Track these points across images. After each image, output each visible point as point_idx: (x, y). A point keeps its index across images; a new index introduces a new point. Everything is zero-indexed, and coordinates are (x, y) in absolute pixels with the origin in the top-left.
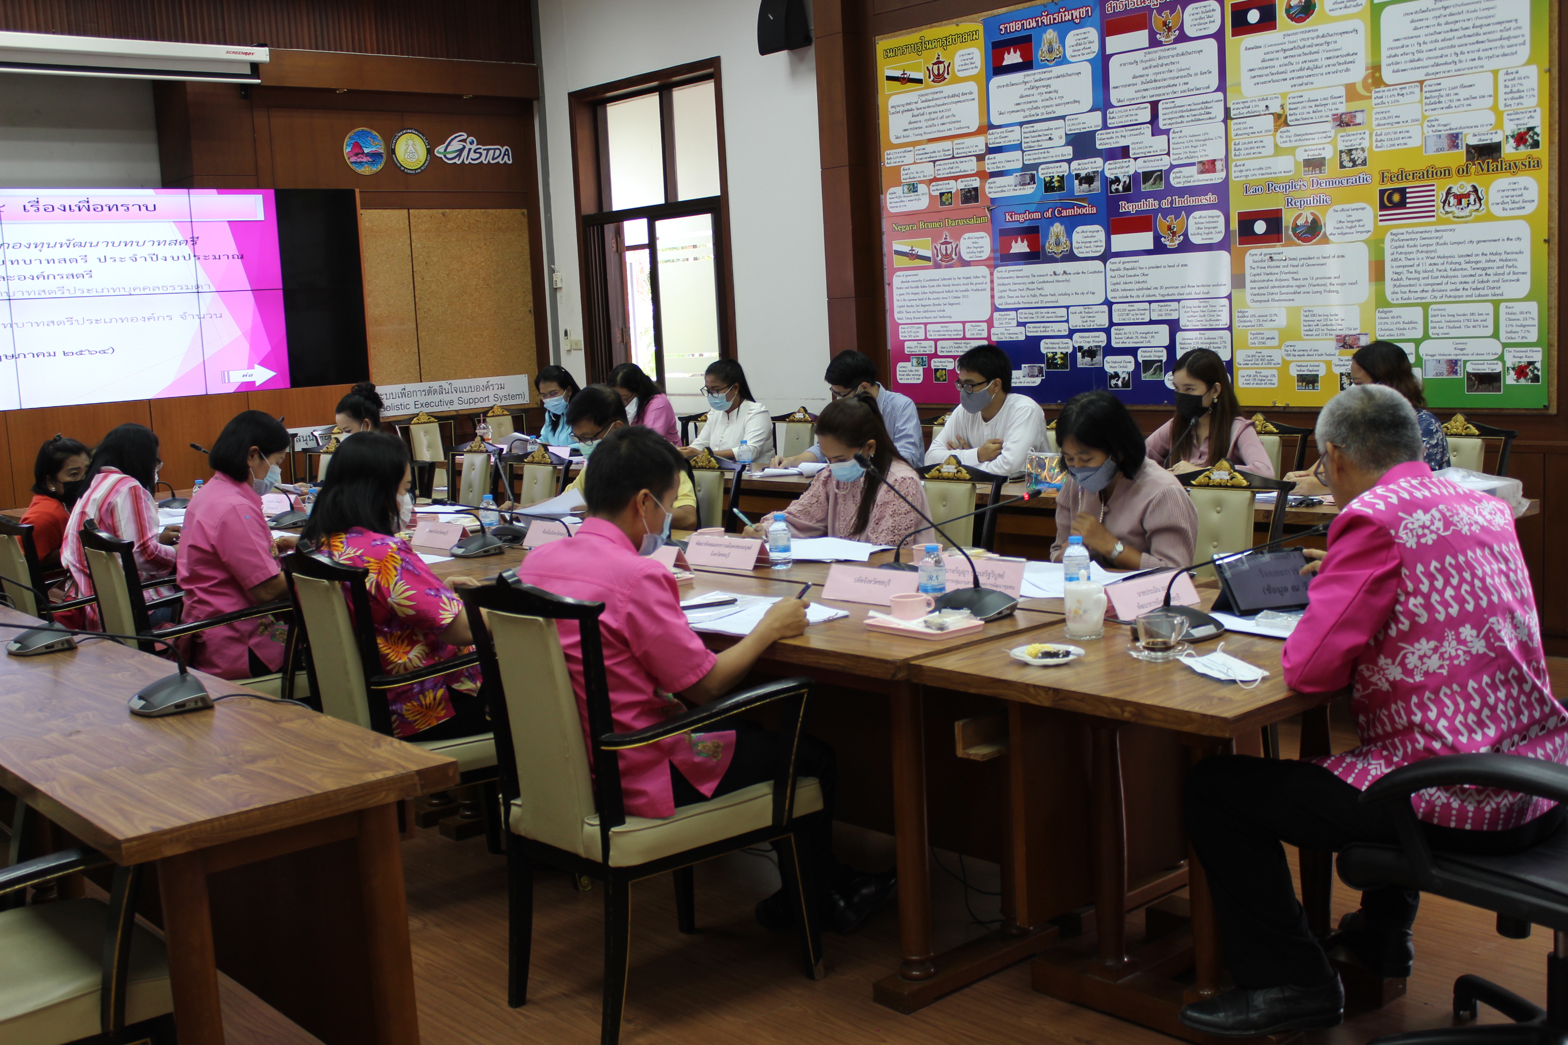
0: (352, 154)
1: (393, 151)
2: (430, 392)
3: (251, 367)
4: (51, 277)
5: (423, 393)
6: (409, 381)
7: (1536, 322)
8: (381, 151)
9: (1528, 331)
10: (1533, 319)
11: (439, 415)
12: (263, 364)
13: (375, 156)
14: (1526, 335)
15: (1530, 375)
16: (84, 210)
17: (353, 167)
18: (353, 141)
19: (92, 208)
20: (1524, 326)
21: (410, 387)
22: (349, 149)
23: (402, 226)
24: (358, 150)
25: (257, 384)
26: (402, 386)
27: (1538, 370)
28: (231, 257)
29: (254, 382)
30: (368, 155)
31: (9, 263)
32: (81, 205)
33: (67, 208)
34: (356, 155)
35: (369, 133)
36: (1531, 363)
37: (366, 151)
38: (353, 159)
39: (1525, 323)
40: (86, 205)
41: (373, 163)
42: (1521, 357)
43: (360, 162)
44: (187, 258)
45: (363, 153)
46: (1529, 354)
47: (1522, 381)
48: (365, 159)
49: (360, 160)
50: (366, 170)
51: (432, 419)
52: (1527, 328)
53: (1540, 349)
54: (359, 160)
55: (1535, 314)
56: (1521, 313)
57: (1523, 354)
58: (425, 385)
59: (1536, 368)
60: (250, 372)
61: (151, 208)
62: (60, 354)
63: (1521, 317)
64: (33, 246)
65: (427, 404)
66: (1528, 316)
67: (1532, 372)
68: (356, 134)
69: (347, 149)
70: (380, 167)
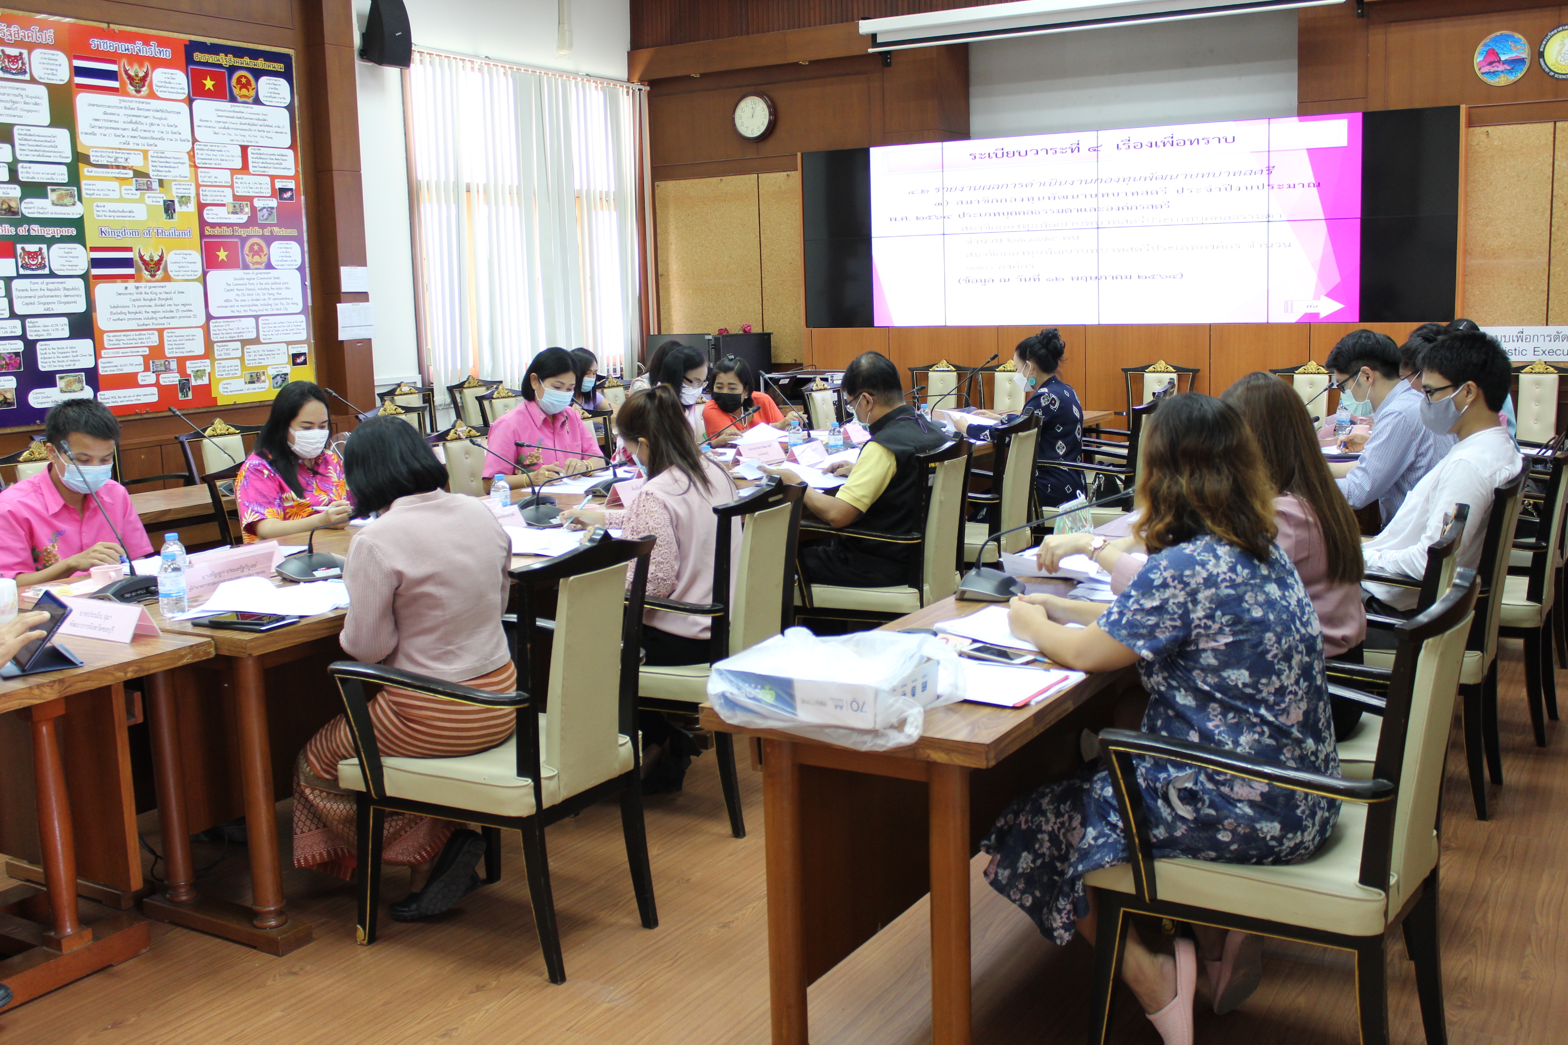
0: (1484, 64)
1: (1541, 55)
2: (1556, 338)
3: (1317, 297)
4: (1134, 208)
5: (1548, 339)
6: (1531, 323)
8: (1523, 56)
11: (1561, 365)
12: (1330, 295)
13: (1516, 62)
16: (1168, 145)
17: (1486, 79)
18: (1487, 49)
19: (1175, 144)
21: (1529, 330)
22: (1481, 58)
23: (1543, 142)
24: (1492, 57)
25: (1322, 316)
26: (1520, 328)
28: (1306, 186)
29: (1318, 314)
30: (1506, 62)
31: (1100, 196)
32: (1166, 141)
33: (1154, 145)
34: (1490, 64)
35: (1509, 36)
37: (1503, 58)
38: (1484, 70)
40: (1170, 140)
41: (1510, 71)
43: (1494, 72)
44: (1261, 187)
45: (1499, 61)
48: (1501, 68)
49: (1496, 69)
50: (1502, 80)
51: (1552, 369)
54: (1492, 70)
58: (1552, 330)
60: (1316, 303)
61: (1230, 140)
62: (1135, 277)
64: (1121, 180)
65: (1551, 352)
68: (1495, 40)
69: (1478, 58)
70: (1520, 75)
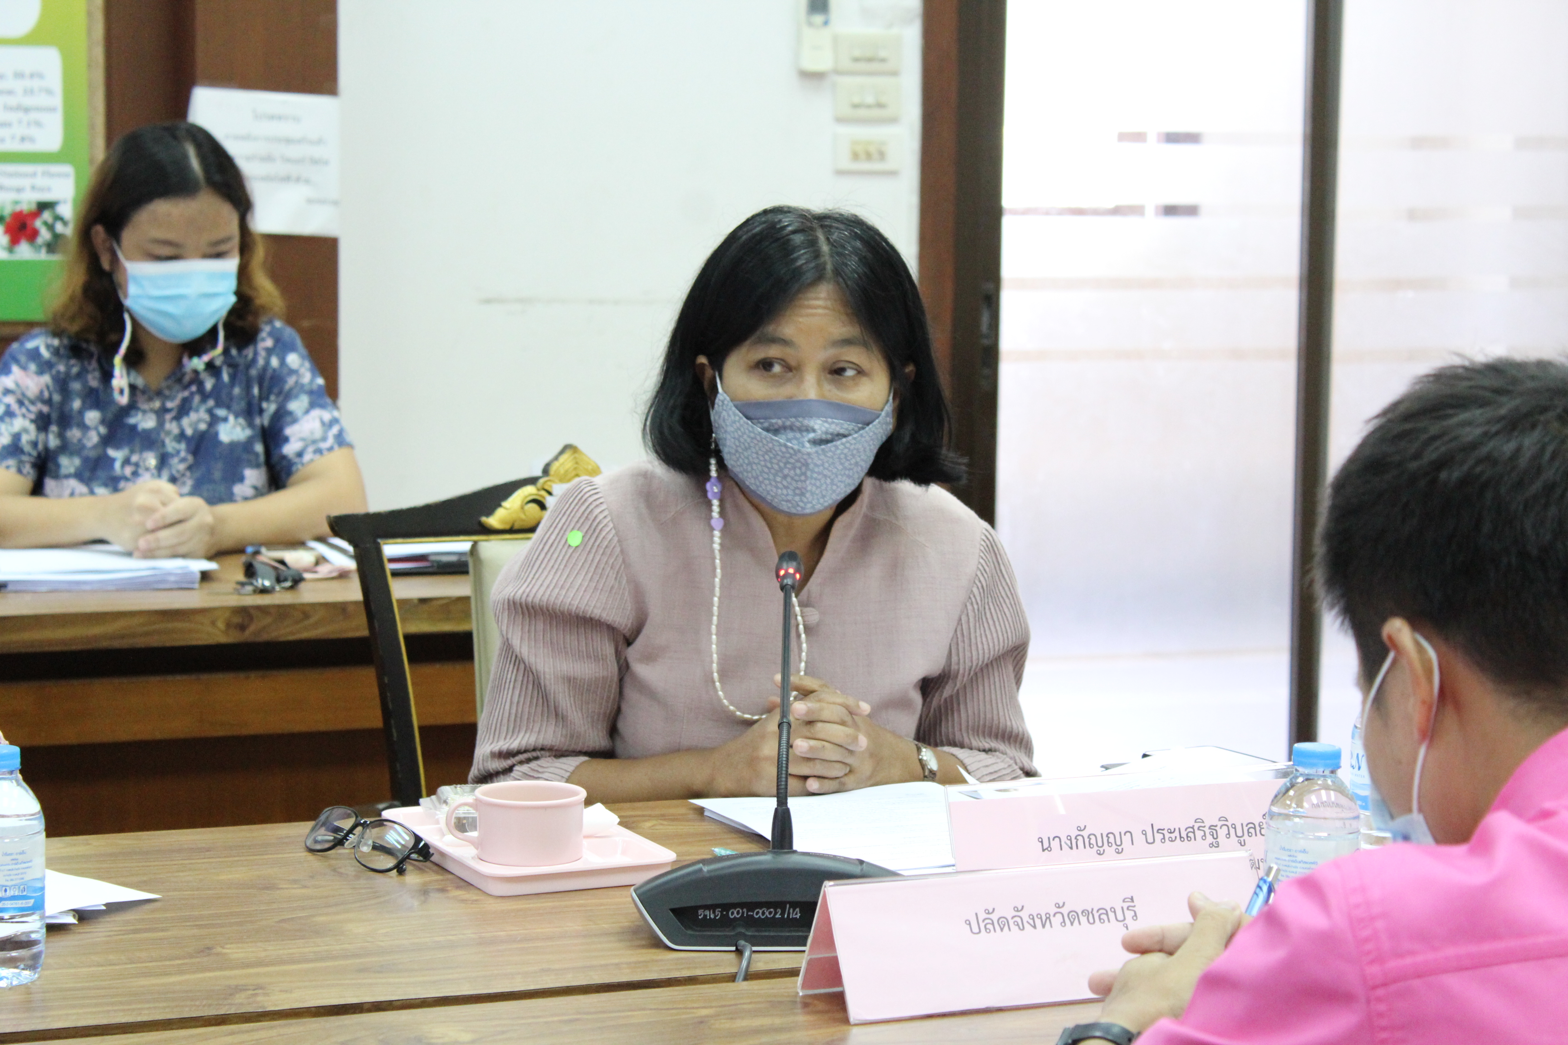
7: (57, 101)
9: (38, 124)
10: (49, 92)
14: (33, 131)
15: (45, 235)
20: (27, 110)
27: (65, 223)
36: (43, 206)
39: (28, 101)
42: (19, 190)
46: (40, 181)
47: (24, 251)
52: (33, 116)
53: (68, 169)
55: (54, 78)
56: (19, 75)
57: (26, 183)
59: (58, 218)
63: (19, 85)
66: (36, 84)
67: (51, 227)
